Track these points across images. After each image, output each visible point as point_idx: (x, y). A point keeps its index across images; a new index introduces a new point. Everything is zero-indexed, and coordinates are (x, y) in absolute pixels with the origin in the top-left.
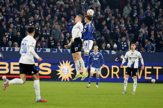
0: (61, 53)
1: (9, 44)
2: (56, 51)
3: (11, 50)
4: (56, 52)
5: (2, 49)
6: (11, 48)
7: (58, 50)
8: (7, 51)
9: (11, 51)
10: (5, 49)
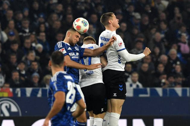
0: (161, 97)
1: (34, 79)
2: (146, 93)
3: (39, 95)
4: (148, 95)
5: (16, 92)
6: (38, 90)
7: (151, 91)
8: (28, 98)
9: (39, 98)
10: (24, 93)
